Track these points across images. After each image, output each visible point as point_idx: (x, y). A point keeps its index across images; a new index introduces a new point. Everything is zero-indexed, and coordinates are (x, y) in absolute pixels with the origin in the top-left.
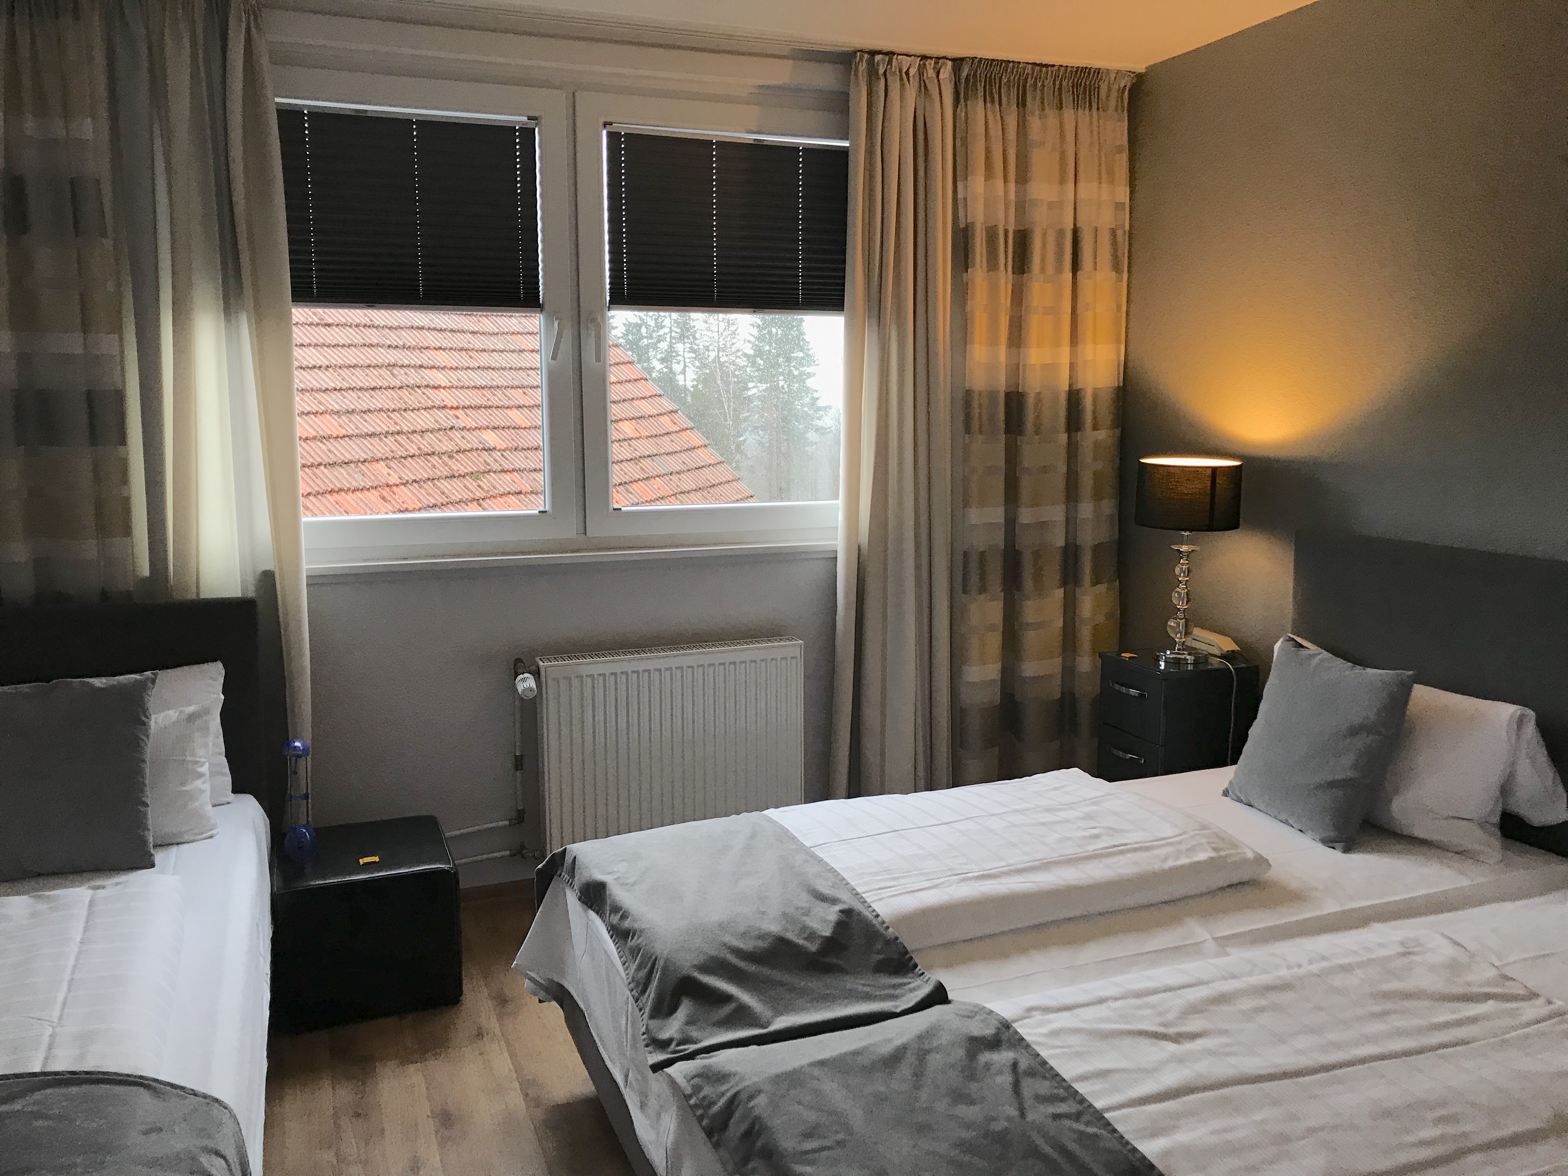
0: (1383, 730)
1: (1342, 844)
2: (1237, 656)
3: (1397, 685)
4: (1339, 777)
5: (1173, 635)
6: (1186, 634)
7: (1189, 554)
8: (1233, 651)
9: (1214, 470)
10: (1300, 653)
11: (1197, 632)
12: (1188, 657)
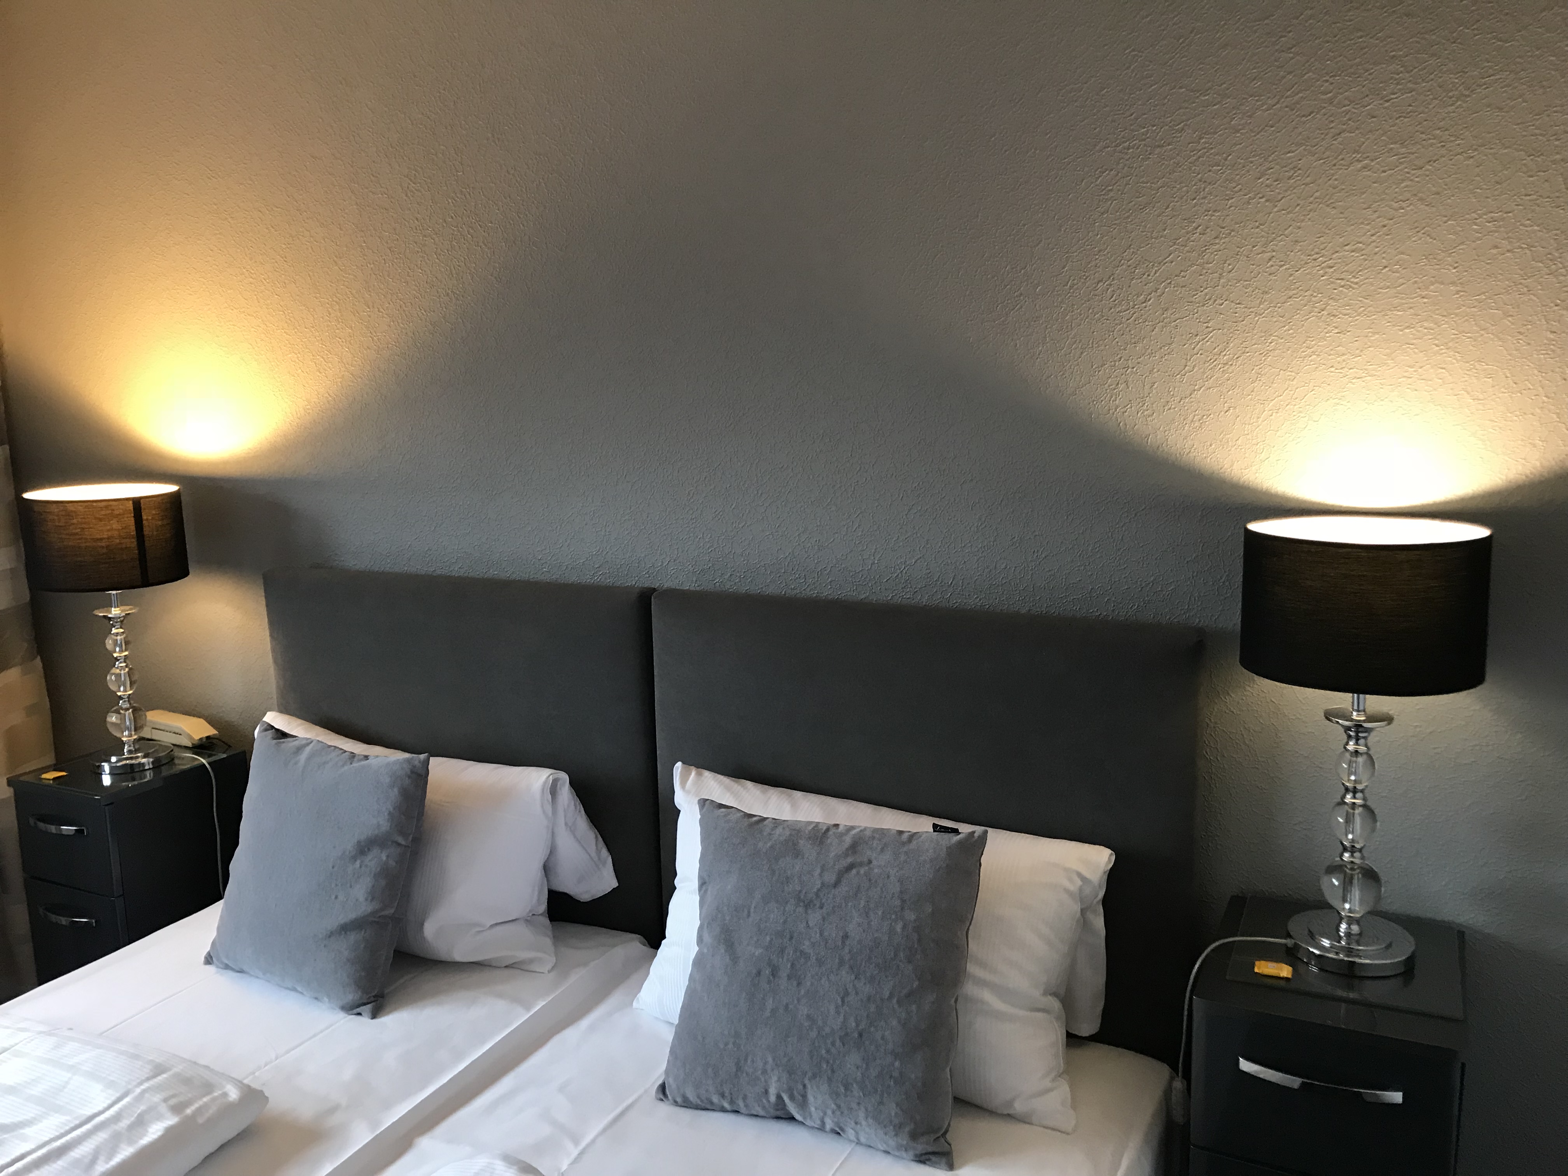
0: (401, 840)
1: (369, 1006)
2: (214, 741)
3: (409, 777)
4: (352, 916)
5: (118, 735)
6: (136, 730)
7: (122, 621)
8: (208, 738)
9: (137, 503)
10: (283, 746)
11: (154, 717)
12: (144, 760)
